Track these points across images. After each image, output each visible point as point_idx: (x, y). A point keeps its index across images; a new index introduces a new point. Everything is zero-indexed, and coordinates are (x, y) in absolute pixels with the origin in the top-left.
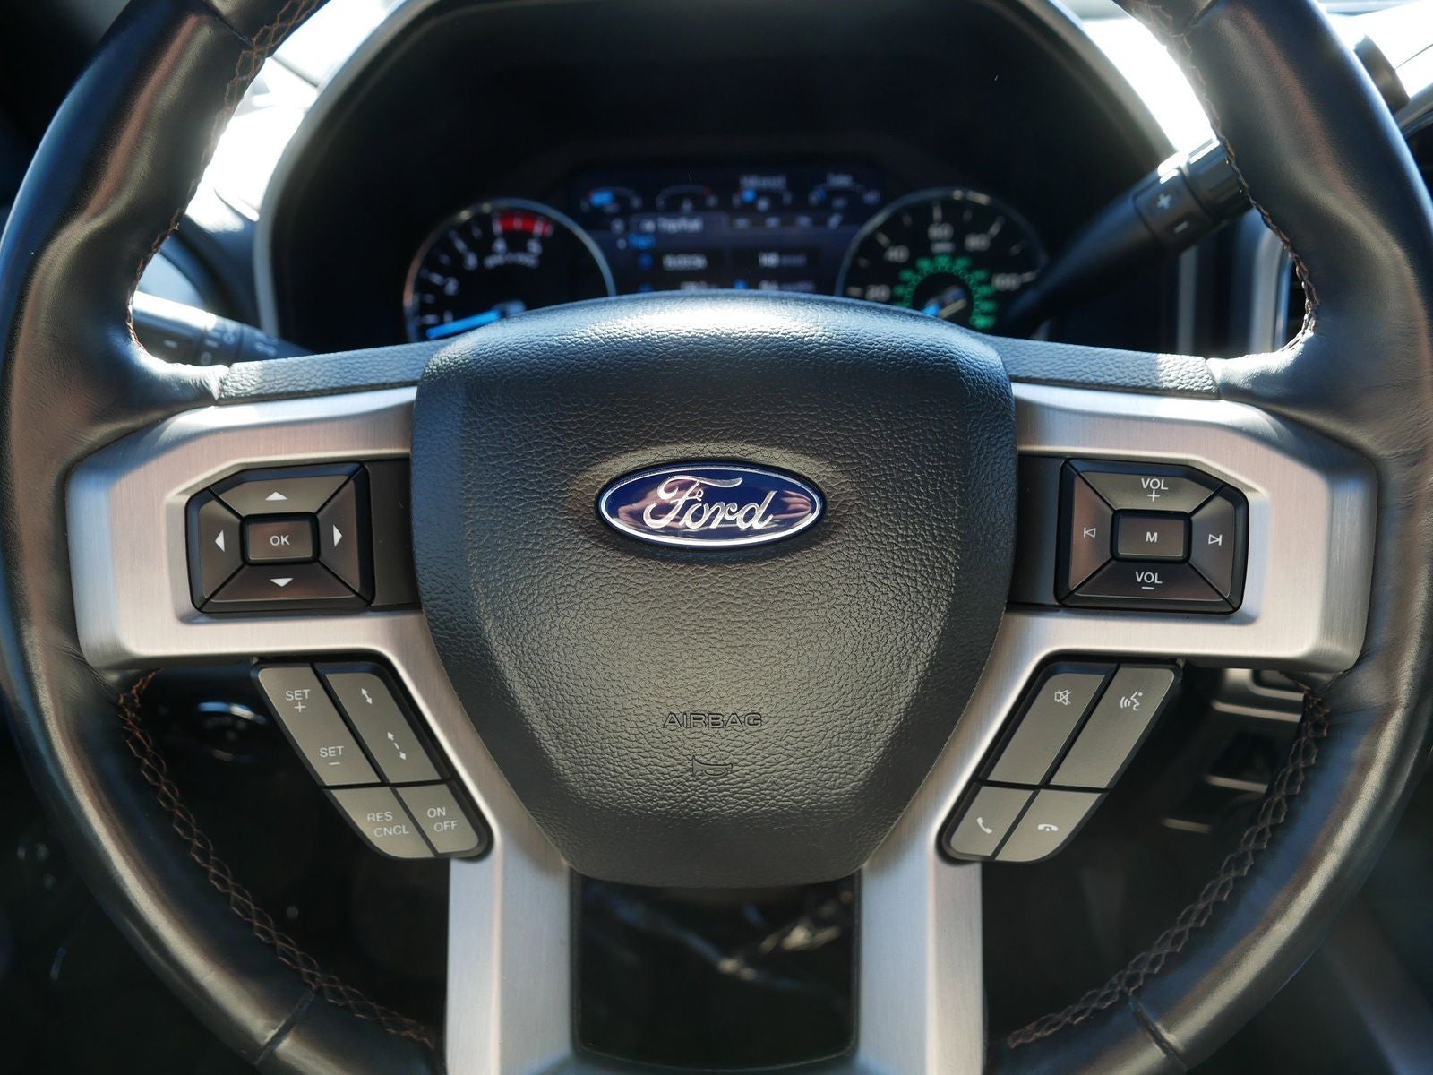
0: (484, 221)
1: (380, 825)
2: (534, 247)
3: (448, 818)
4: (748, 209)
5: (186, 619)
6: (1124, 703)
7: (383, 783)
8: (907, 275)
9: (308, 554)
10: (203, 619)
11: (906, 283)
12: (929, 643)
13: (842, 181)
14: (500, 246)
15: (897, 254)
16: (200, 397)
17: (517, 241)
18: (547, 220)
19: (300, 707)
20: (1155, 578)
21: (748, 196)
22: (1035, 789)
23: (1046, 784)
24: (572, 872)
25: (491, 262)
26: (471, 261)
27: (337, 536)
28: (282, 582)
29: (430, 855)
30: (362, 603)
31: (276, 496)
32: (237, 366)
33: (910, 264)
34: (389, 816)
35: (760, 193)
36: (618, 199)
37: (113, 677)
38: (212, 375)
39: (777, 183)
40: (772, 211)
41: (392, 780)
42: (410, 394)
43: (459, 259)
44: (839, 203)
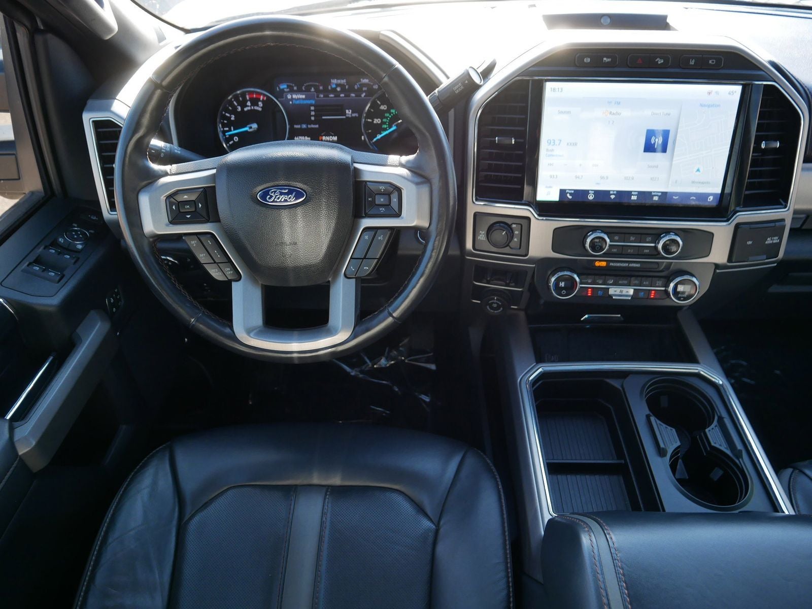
0: (243, 95)
1: (215, 272)
2: (260, 104)
3: (231, 271)
4: (334, 91)
5: (167, 225)
6: (379, 238)
7: (215, 262)
8: (387, 115)
9: (194, 210)
10: (171, 225)
11: (387, 118)
12: (333, 225)
13: (366, 81)
14: (249, 103)
15: (383, 107)
16: (166, 174)
17: (255, 102)
18: (264, 95)
19: (195, 245)
20: (384, 209)
21: (334, 86)
22: (363, 259)
23: (365, 258)
24: (262, 284)
25: (246, 109)
26: (239, 109)
27: (200, 205)
28: (188, 216)
29: (227, 280)
30: (207, 221)
31: (186, 197)
32: (173, 165)
33: (388, 111)
34: (217, 270)
35: (337, 85)
36: (288, 87)
37: (151, 240)
38: (167, 168)
39: (343, 81)
40: (341, 92)
41: (217, 262)
42: (214, 171)
43: (235, 108)
44: (364, 89)
